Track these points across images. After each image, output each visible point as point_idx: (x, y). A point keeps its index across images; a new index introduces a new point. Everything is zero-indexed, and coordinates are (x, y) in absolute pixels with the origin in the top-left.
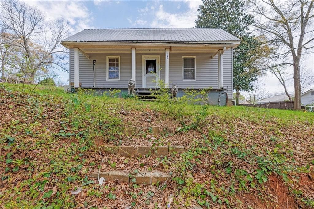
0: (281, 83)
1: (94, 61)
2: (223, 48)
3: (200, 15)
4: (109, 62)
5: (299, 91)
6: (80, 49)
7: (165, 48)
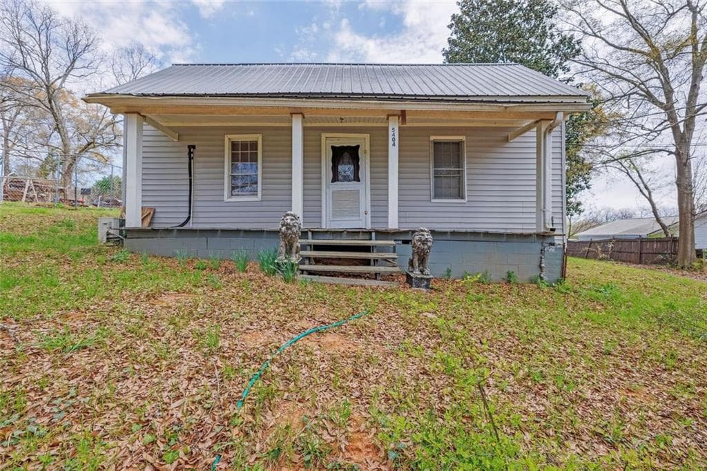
0: (644, 195)
1: (192, 147)
2: (556, 117)
3: (454, 37)
4: (232, 150)
5: (690, 215)
6: (144, 116)
7: (388, 116)
